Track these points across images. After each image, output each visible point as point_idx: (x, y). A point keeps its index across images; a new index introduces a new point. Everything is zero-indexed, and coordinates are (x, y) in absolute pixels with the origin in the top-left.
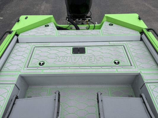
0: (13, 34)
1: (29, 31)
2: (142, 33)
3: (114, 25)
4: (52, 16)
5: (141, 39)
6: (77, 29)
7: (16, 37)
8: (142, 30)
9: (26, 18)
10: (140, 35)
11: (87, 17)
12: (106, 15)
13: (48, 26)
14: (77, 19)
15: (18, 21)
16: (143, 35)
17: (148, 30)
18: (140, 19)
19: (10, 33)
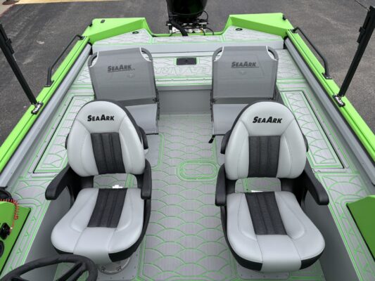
0: (85, 41)
1: (108, 39)
2: (286, 37)
3: (244, 29)
4: (144, 18)
5: (285, 47)
6: (185, 34)
7: (89, 46)
8: (286, 33)
9: (102, 22)
10: (283, 40)
11: (202, 21)
12: (231, 16)
13: (138, 32)
14: (185, 24)
15: (91, 25)
16: (287, 40)
17: (294, 31)
18: (284, 19)
19: (81, 38)
